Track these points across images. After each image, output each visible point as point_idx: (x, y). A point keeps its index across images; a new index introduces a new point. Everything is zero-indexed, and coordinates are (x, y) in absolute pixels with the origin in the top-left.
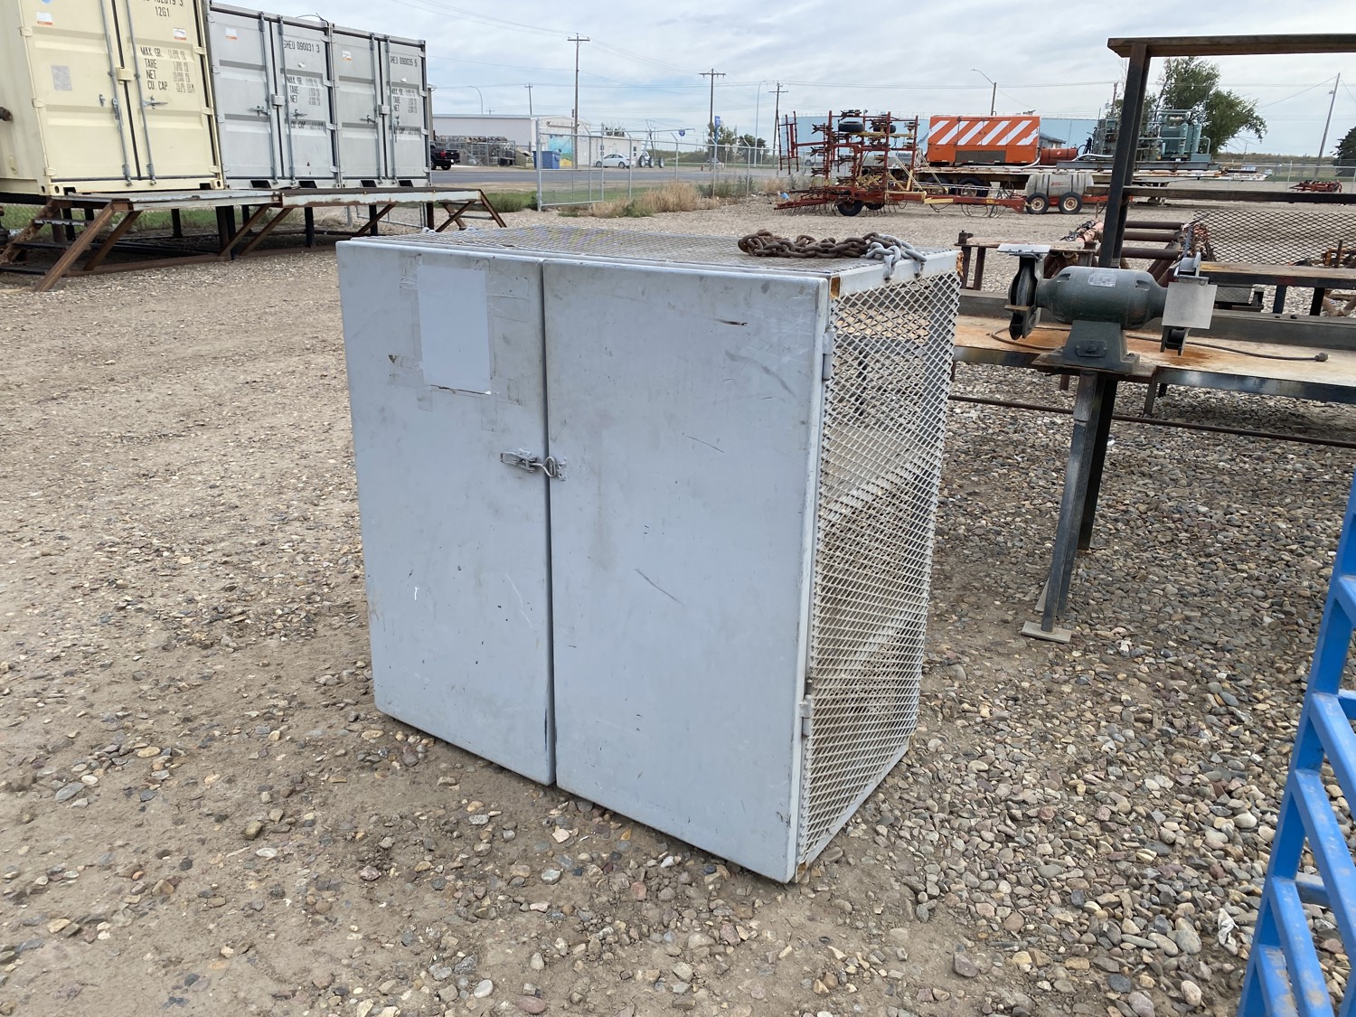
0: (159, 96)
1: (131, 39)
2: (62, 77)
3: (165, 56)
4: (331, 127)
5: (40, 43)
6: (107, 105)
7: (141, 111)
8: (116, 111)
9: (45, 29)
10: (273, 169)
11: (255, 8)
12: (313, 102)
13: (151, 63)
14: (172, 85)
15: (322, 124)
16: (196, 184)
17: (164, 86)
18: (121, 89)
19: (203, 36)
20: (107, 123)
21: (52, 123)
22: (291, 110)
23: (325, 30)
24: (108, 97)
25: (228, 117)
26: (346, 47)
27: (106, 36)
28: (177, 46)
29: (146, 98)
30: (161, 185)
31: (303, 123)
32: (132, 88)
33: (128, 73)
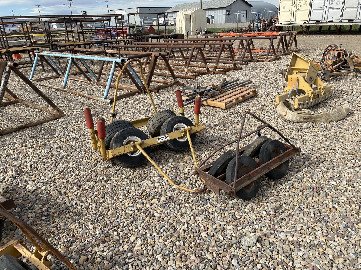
0: (300, 8)
2: (284, 7)
3: (303, 1)
7: (296, 11)
8: (292, 11)
10: (323, 18)
12: (338, 4)
13: (300, 3)
14: (303, 6)
15: (340, 8)
16: (303, 22)
17: (301, 6)
18: (293, 8)
20: (290, 13)
22: (330, 7)
24: (291, 9)
25: (314, 10)
29: (297, 8)
30: (296, 22)
31: (334, 9)
32: (295, 7)
33: (295, 5)
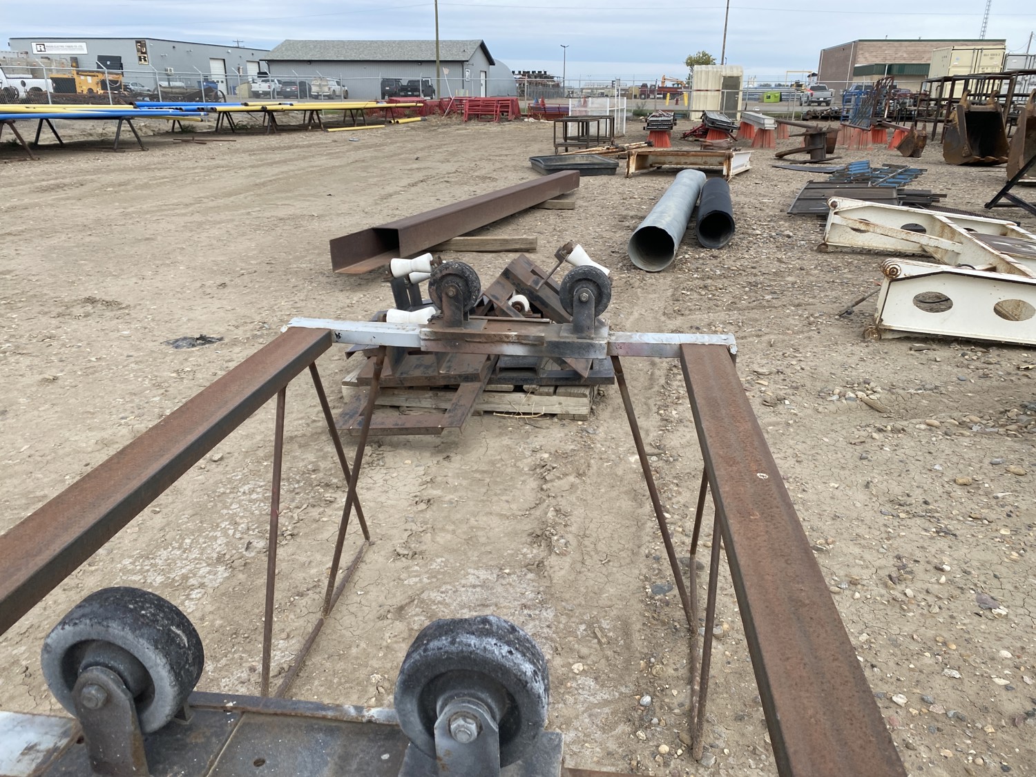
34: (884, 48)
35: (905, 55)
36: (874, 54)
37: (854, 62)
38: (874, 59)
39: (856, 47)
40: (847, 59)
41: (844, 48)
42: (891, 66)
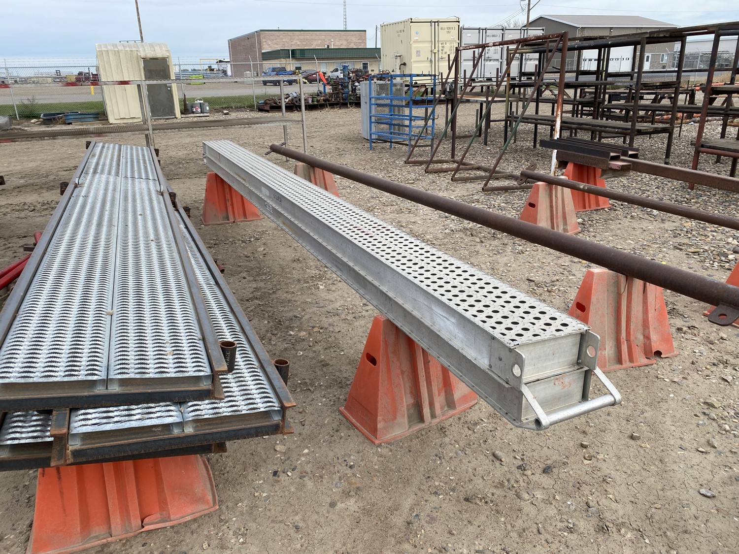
0: (444, 56)
1: (438, 41)
2: (418, 53)
3: (448, 44)
4: (500, 60)
5: (414, 45)
6: (429, 59)
7: (438, 61)
8: (431, 61)
9: (416, 41)
10: (477, 75)
11: (478, 27)
12: (495, 53)
13: (443, 47)
15: (498, 60)
17: (446, 53)
18: (433, 55)
19: (460, 37)
20: (429, 64)
21: (414, 65)
22: (487, 56)
23: (503, 30)
24: (429, 57)
25: (464, 60)
26: (510, 34)
27: (431, 41)
28: (452, 41)
29: (440, 57)
31: (490, 60)
32: (437, 55)
33: (436, 51)
34: (281, 37)
35: (299, 43)
36: (275, 41)
37: (260, 49)
38: (276, 46)
39: (259, 36)
40: (253, 45)
41: (249, 37)
42: (293, 51)
